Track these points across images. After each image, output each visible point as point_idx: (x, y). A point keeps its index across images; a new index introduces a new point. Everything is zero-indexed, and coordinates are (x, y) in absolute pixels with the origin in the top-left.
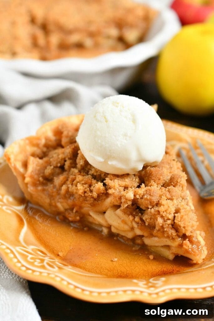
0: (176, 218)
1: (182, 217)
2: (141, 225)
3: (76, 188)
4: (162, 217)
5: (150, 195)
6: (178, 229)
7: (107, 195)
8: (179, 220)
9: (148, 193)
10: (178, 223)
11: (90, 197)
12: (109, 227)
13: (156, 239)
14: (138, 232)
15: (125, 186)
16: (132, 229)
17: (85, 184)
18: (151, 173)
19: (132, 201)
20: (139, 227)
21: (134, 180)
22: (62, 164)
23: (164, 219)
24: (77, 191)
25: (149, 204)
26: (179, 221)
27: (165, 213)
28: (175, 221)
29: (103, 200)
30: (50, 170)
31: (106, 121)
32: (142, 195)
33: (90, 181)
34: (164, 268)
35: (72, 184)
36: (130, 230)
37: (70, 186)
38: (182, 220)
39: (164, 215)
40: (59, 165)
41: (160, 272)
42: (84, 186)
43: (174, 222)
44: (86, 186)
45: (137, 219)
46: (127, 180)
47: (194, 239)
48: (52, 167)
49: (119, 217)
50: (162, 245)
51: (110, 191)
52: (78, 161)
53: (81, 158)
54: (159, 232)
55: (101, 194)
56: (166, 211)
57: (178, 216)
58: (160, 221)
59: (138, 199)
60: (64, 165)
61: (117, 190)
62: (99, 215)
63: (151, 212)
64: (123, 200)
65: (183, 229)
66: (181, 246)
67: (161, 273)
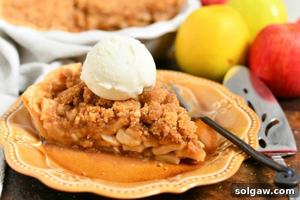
0: (180, 124)
1: (184, 122)
2: (150, 137)
3: (88, 117)
4: (168, 125)
5: (155, 109)
6: (183, 132)
7: (116, 118)
9: (152, 108)
10: (182, 128)
11: (101, 122)
13: (164, 147)
14: (147, 145)
15: (130, 109)
16: (142, 143)
17: (96, 112)
18: (149, 95)
19: (139, 118)
20: (148, 139)
21: (136, 103)
22: (71, 101)
23: (170, 126)
24: (90, 119)
25: (155, 117)
26: (183, 126)
27: (170, 121)
28: (180, 126)
29: (113, 123)
30: (62, 107)
31: (109, 54)
32: (148, 111)
33: (99, 110)
35: (84, 115)
36: (140, 144)
37: (82, 116)
38: (185, 125)
39: (170, 123)
40: (69, 102)
43: (179, 128)
44: (97, 114)
45: (146, 133)
48: (63, 104)
49: (129, 135)
50: (169, 151)
51: (119, 114)
52: (84, 96)
53: (87, 93)
54: (166, 140)
55: (111, 119)
56: (170, 120)
57: (181, 122)
58: (167, 129)
59: (145, 115)
60: (73, 101)
61: (125, 113)
62: (110, 137)
63: (158, 123)
64: (132, 119)
65: (187, 132)
66: (186, 148)
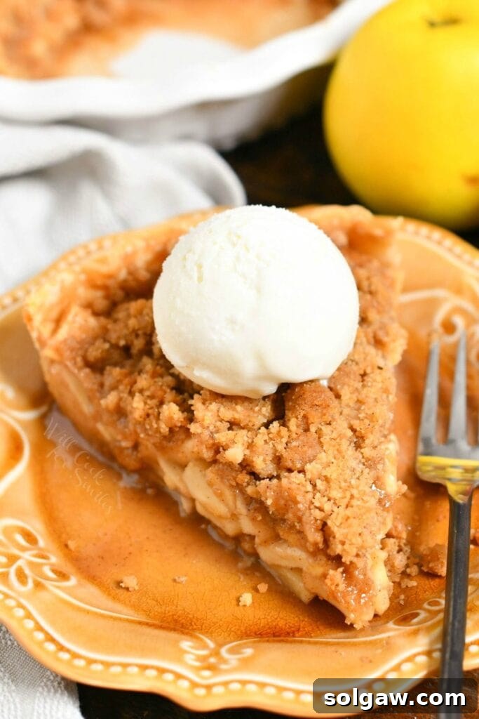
0: (333, 516)
3: (132, 404)
6: (329, 540)
7: (187, 433)
8: (338, 524)
10: (332, 529)
11: (154, 430)
12: (193, 500)
14: (248, 527)
15: (233, 420)
16: (234, 517)
17: (152, 397)
20: (251, 513)
22: (129, 343)
24: (133, 410)
28: (329, 522)
30: (100, 351)
33: (160, 393)
34: (282, 618)
36: (230, 517)
37: (125, 395)
40: (123, 343)
41: (267, 626)
42: (149, 402)
43: (326, 525)
46: (239, 408)
47: (357, 573)
50: (293, 565)
51: (193, 428)
55: (177, 429)
60: (132, 344)
61: (211, 427)
62: (174, 468)
65: (339, 545)
67: (269, 631)
